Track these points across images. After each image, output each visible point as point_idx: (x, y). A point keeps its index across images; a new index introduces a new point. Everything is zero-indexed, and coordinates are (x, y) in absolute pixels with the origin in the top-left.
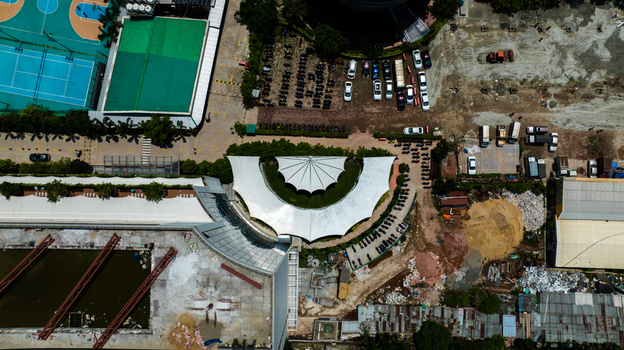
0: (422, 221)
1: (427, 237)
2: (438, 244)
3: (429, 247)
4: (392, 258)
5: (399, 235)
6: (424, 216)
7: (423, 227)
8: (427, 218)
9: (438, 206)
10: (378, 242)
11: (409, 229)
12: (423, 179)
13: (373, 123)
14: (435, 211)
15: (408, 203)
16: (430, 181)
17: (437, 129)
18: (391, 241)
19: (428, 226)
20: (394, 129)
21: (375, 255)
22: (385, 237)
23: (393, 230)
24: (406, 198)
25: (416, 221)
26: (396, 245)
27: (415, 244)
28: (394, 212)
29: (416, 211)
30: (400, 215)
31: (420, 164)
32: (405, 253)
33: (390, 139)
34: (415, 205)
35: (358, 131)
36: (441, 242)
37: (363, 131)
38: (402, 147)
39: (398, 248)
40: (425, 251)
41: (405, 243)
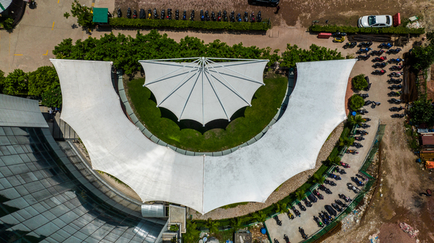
0: (389, 171)
1: (397, 197)
2: (415, 210)
3: (402, 213)
4: (341, 233)
5: (351, 195)
6: (391, 162)
7: (391, 181)
8: (398, 167)
9: (417, 145)
10: (318, 207)
11: (368, 185)
12: (392, 101)
13: (307, 10)
14: (410, 155)
15: (367, 142)
16: (403, 105)
17: (413, 18)
18: (340, 207)
19: (399, 179)
20: (343, 19)
21: (312, 228)
22: (329, 199)
23: (341, 188)
24: (365, 133)
25: (378, 171)
26: (348, 211)
27: (378, 210)
28: (345, 158)
29: (380, 154)
30: (354, 161)
31: (385, 77)
32: (361, 224)
33: (337, 35)
34: (378, 145)
35: (283, 23)
36: (422, 206)
37: (292, 23)
38: (356, 49)
39: (350, 217)
40: (394, 221)
41: (362, 209)
